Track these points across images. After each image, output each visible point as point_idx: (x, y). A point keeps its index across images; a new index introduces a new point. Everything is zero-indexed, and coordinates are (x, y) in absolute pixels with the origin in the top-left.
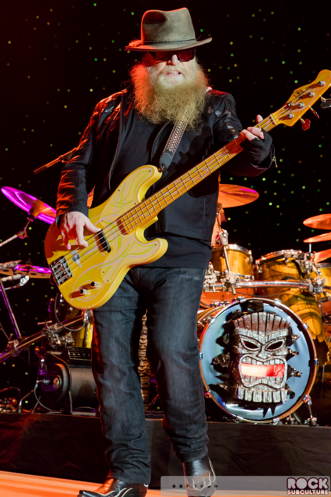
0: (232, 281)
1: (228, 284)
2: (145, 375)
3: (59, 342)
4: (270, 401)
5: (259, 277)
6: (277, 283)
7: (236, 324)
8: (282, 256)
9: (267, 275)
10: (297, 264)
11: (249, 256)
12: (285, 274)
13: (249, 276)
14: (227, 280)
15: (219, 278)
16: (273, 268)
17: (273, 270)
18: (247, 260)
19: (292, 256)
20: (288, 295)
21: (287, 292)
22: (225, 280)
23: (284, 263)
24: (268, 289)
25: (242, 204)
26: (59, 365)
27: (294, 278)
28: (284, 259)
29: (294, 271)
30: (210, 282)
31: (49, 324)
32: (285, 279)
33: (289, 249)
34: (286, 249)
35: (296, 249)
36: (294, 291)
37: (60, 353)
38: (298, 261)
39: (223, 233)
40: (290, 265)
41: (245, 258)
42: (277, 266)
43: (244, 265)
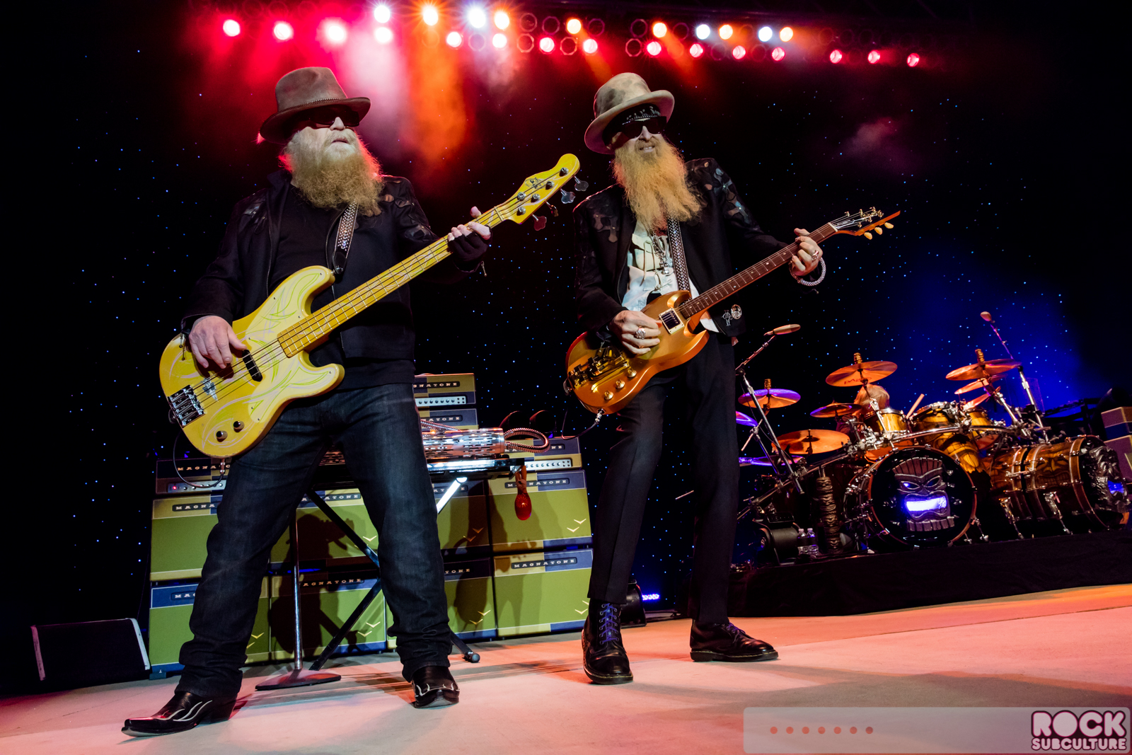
0: (889, 437)
1: (886, 441)
2: (834, 525)
3: (763, 512)
4: (939, 528)
5: (914, 429)
6: (934, 430)
7: (895, 472)
8: (931, 409)
9: (922, 427)
10: (944, 414)
11: (901, 415)
12: (937, 423)
13: (905, 431)
14: (885, 438)
15: (878, 438)
16: (925, 420)
17: (925, 422)
18: (901, 418)
19: (939, 407)
20: (942, 439)
21: (941, 437)
22: (883, 438)
23: (933, 415)
24: (925, 438)
25: (885, 376)
26: (763, 529)
27: (944, 425)
28: (932, 411)
29: (943, 419)
30: (871, 442)
31: (753, 500)
32: (937, 426)
33: (936, 402)
34: (933, 403)
35: (942, 401)
36: (947, 436)
37: (762, 520)
38: (945, 410)
39: (874, 402)
40: (939, 414)
41: (898, 417)
42: (928, 418)
43: (899, 423)
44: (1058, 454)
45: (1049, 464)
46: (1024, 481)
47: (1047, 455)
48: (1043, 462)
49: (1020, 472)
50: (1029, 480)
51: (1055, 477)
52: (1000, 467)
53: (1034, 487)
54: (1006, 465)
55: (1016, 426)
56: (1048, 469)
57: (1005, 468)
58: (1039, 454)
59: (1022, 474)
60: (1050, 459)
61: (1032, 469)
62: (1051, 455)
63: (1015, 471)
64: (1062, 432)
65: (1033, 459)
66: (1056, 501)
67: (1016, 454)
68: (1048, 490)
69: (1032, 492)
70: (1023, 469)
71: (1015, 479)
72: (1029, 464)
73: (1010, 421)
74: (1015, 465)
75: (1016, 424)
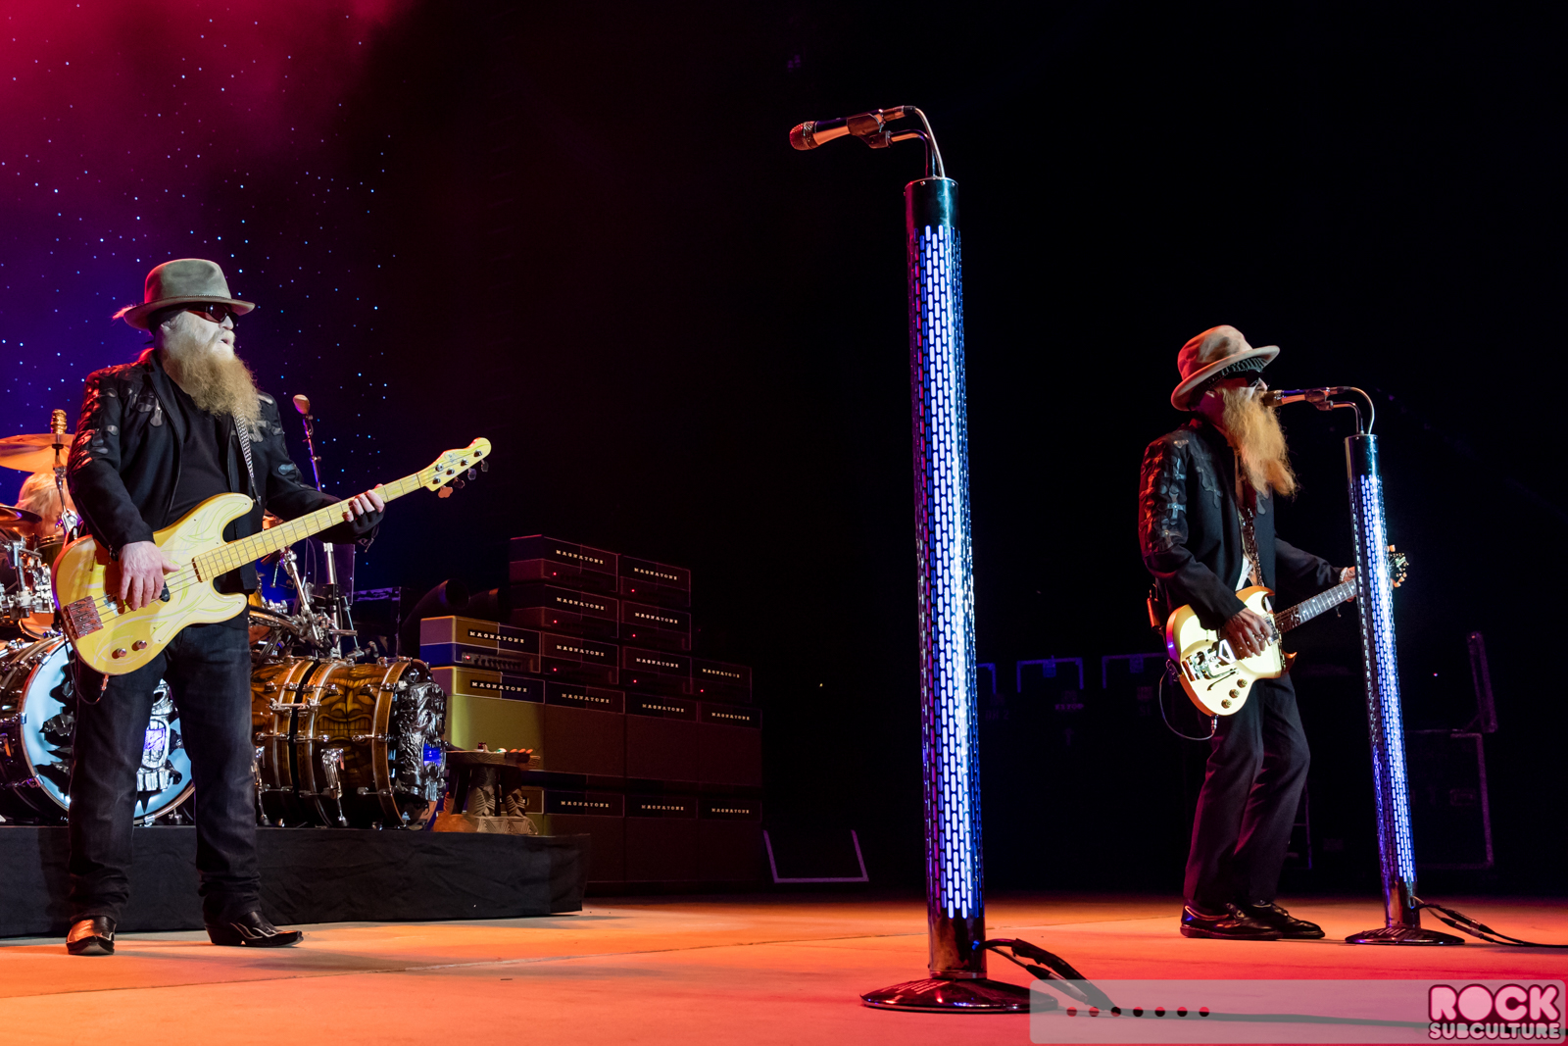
44: (362, 683)
45: (344, 699)
46: (297, 720)
47: (343, 682)
48: (334, 694)
49: (292, 704)
50: (306, 720)
51: (348, 723)
52: (260, 690)
53: (311, 735)
54: (271, 687)
55: (305, 620)
56: (340, 706)
57: (269, 691)
58: (333, 676)
59: (295, 709)
60: (347, 689)
61: (315, 702)
62: (350, 684)
63: (284, 702)
64: (372, 643)
65: (320, 683)
66: (338, 765)
67: (293, 670)
68: (329, 745)
69: (304, 744)
70: (298, 700)
71: (282, 715)
72: (310, 692)
73: (294, 608)
74: (288, 690)
75: (306, 616)
